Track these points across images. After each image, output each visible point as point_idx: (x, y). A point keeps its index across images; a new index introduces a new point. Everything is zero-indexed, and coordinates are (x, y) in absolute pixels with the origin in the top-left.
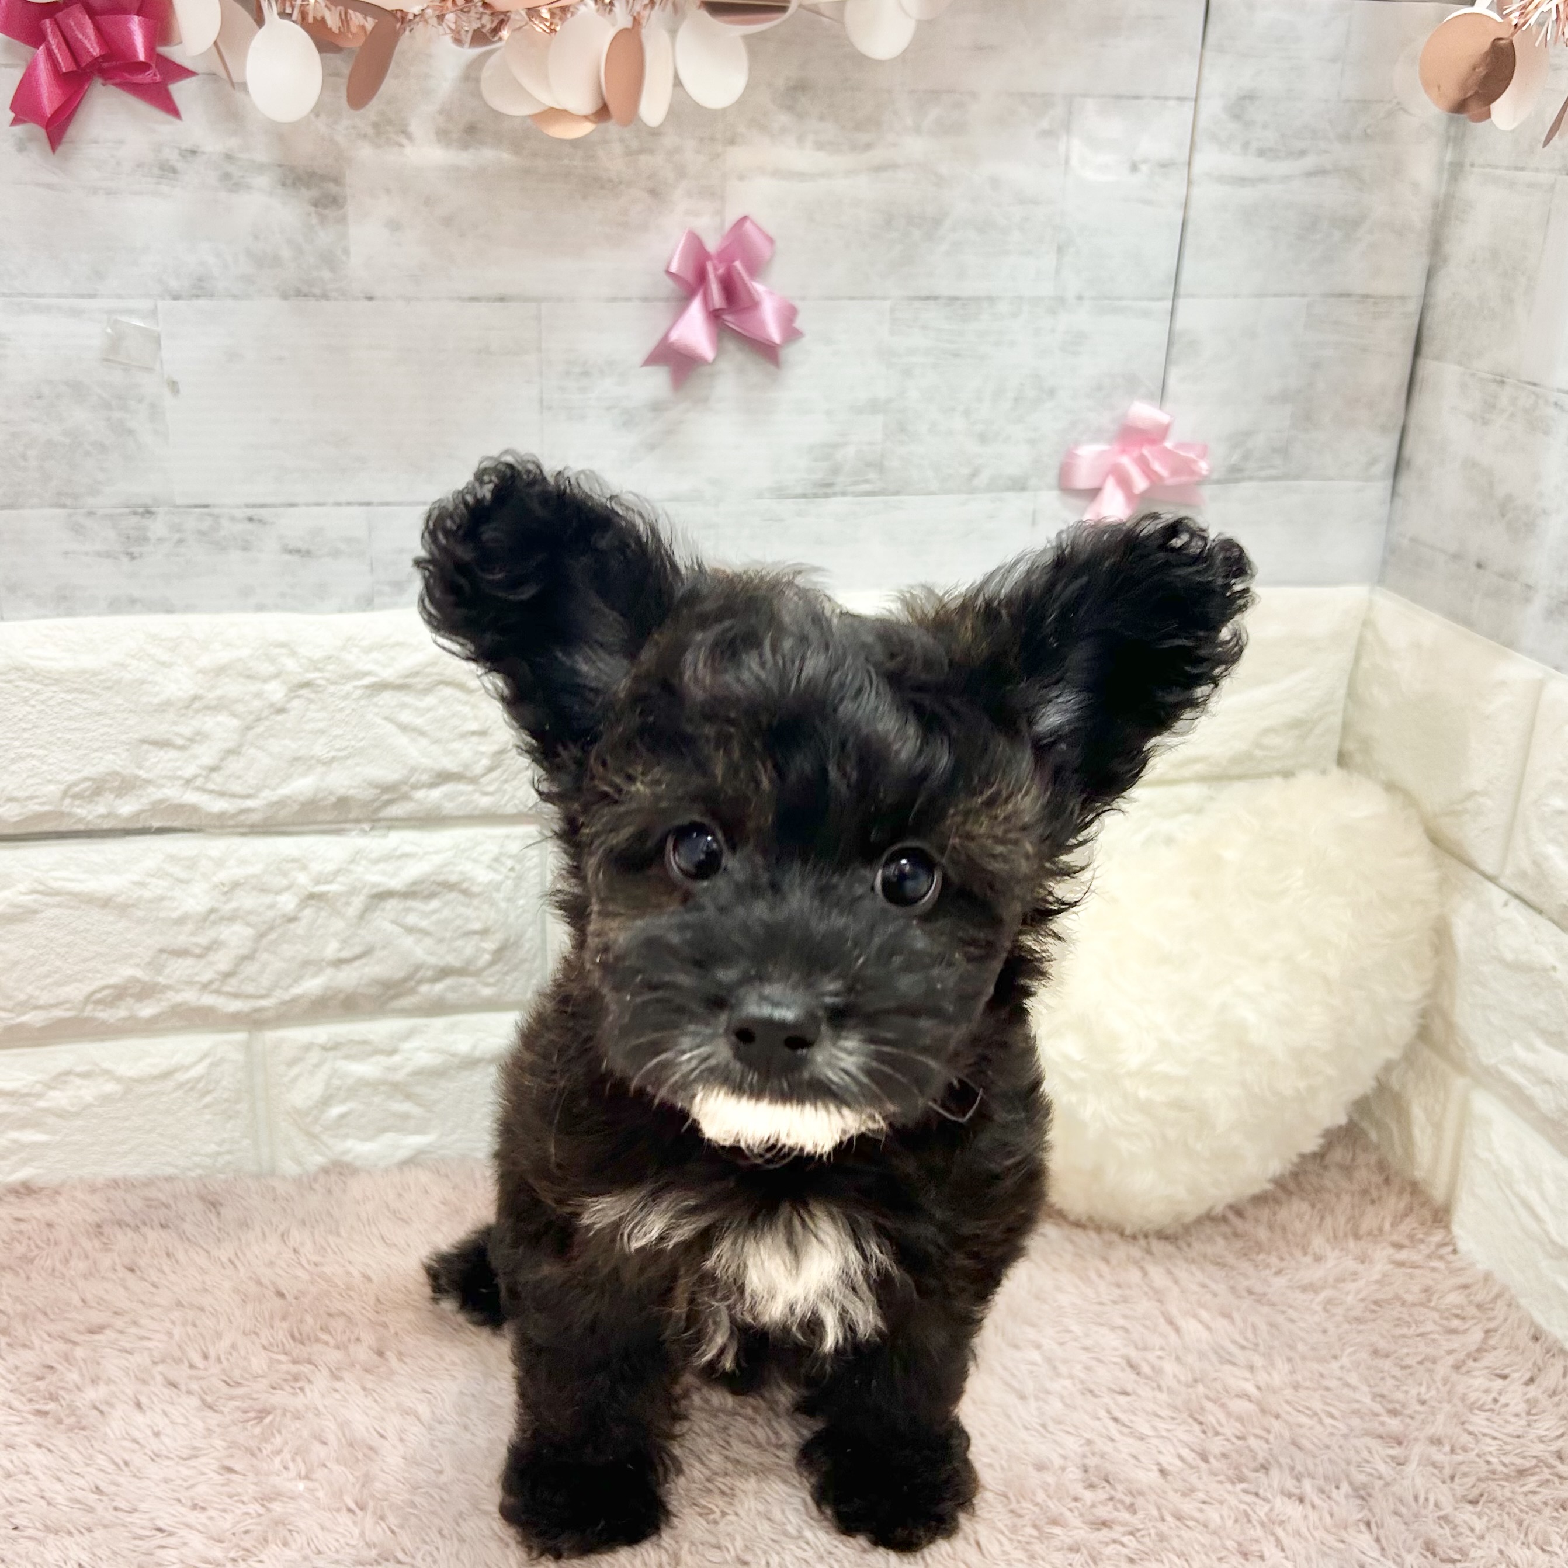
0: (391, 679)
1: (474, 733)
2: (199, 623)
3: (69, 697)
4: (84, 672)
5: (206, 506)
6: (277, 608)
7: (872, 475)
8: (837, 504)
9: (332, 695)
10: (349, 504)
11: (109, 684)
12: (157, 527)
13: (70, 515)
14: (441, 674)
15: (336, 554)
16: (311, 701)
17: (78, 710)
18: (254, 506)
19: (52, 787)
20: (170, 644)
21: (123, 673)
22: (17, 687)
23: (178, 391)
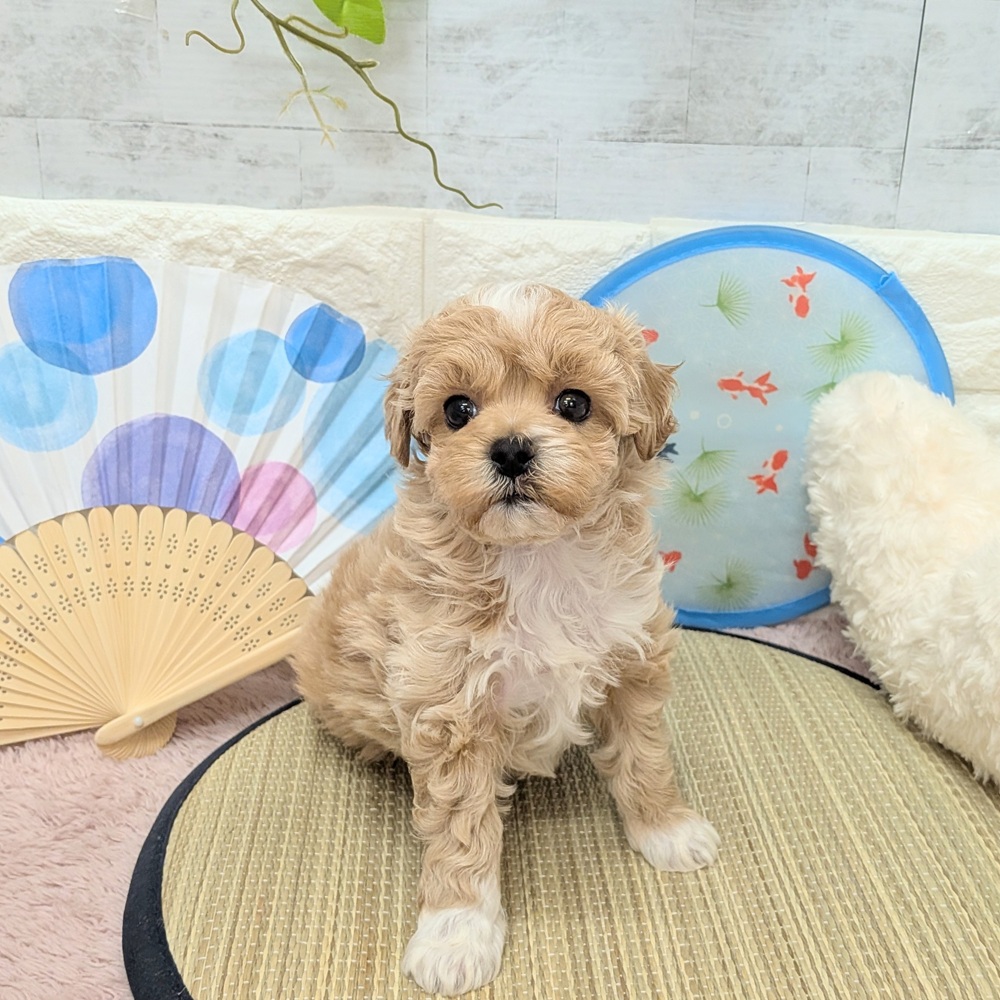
0: (309, 259)
1: (369, 305)
2: (177, 210)
4: (94, 238)
5: (186, 124)
6: (234, 203)
7: (678, 128)
8: (649, 148)
9: (267, 268)
10: (286, 128)
11: (111, 248)
12: (151, 138)
13: (91, 125)
14: (346, 258)
15: (275, 164)
16: (253, 272)
18: (220, 126)
20: (156, 223)
21: (121, 241)
22: (48, 246)
23: (167, 38)
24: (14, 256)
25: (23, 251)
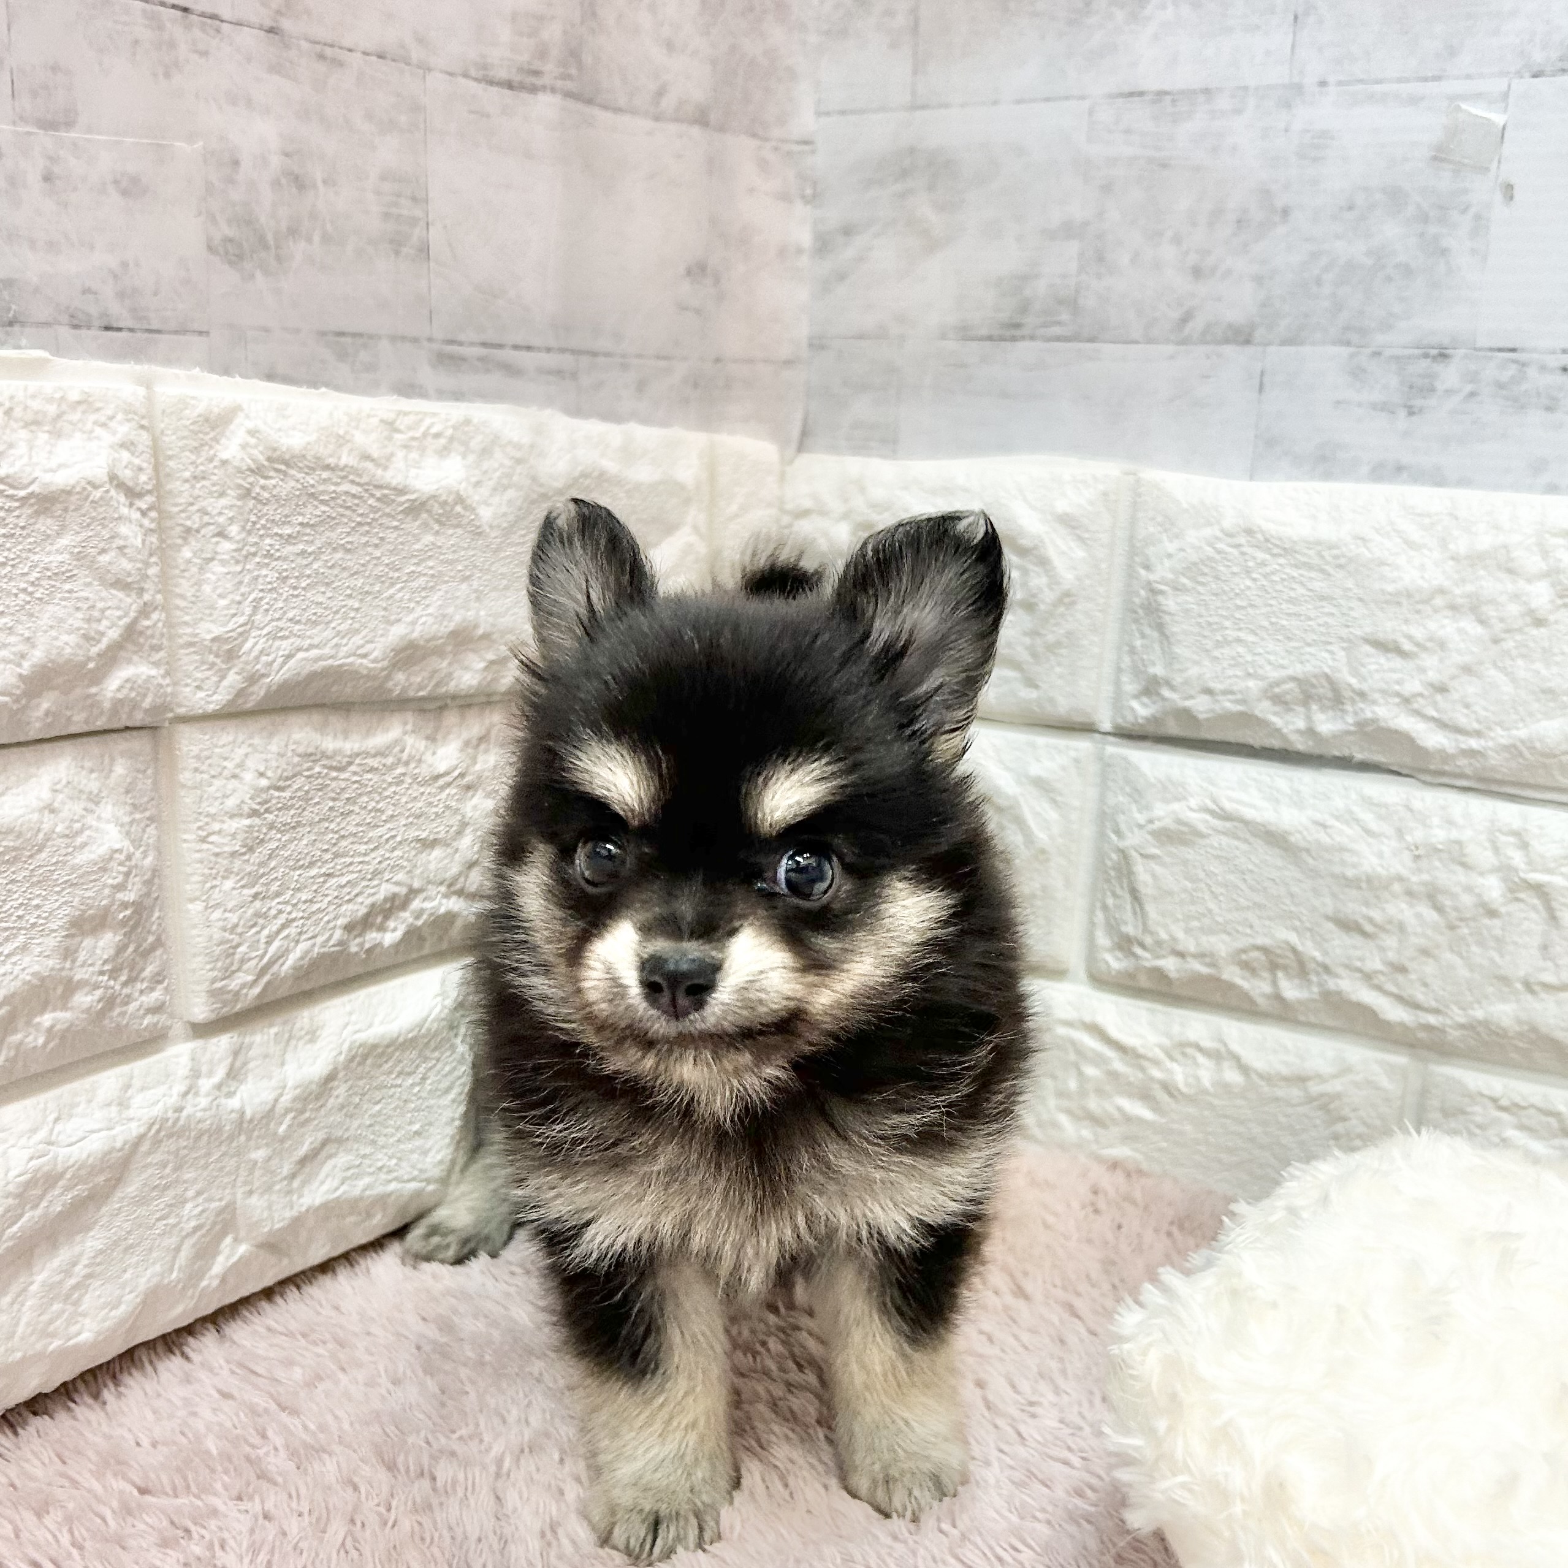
2: (1470, 500)
3: (1295, 574)
4: (1318, 543)
5: (1513, 350)
11: (1343, 561)
12: (1449, 375)
13: (1353, 356)
17: (1301, 590)
19: (1251, 683)
20: (1427, 521)
21: (1363, 550)
22: (1243, 554)
23: (1511, 198)
24: (1188, 568)
25: (1202, 561)
